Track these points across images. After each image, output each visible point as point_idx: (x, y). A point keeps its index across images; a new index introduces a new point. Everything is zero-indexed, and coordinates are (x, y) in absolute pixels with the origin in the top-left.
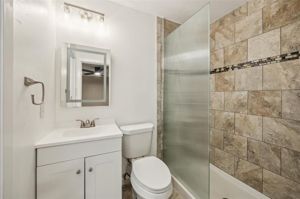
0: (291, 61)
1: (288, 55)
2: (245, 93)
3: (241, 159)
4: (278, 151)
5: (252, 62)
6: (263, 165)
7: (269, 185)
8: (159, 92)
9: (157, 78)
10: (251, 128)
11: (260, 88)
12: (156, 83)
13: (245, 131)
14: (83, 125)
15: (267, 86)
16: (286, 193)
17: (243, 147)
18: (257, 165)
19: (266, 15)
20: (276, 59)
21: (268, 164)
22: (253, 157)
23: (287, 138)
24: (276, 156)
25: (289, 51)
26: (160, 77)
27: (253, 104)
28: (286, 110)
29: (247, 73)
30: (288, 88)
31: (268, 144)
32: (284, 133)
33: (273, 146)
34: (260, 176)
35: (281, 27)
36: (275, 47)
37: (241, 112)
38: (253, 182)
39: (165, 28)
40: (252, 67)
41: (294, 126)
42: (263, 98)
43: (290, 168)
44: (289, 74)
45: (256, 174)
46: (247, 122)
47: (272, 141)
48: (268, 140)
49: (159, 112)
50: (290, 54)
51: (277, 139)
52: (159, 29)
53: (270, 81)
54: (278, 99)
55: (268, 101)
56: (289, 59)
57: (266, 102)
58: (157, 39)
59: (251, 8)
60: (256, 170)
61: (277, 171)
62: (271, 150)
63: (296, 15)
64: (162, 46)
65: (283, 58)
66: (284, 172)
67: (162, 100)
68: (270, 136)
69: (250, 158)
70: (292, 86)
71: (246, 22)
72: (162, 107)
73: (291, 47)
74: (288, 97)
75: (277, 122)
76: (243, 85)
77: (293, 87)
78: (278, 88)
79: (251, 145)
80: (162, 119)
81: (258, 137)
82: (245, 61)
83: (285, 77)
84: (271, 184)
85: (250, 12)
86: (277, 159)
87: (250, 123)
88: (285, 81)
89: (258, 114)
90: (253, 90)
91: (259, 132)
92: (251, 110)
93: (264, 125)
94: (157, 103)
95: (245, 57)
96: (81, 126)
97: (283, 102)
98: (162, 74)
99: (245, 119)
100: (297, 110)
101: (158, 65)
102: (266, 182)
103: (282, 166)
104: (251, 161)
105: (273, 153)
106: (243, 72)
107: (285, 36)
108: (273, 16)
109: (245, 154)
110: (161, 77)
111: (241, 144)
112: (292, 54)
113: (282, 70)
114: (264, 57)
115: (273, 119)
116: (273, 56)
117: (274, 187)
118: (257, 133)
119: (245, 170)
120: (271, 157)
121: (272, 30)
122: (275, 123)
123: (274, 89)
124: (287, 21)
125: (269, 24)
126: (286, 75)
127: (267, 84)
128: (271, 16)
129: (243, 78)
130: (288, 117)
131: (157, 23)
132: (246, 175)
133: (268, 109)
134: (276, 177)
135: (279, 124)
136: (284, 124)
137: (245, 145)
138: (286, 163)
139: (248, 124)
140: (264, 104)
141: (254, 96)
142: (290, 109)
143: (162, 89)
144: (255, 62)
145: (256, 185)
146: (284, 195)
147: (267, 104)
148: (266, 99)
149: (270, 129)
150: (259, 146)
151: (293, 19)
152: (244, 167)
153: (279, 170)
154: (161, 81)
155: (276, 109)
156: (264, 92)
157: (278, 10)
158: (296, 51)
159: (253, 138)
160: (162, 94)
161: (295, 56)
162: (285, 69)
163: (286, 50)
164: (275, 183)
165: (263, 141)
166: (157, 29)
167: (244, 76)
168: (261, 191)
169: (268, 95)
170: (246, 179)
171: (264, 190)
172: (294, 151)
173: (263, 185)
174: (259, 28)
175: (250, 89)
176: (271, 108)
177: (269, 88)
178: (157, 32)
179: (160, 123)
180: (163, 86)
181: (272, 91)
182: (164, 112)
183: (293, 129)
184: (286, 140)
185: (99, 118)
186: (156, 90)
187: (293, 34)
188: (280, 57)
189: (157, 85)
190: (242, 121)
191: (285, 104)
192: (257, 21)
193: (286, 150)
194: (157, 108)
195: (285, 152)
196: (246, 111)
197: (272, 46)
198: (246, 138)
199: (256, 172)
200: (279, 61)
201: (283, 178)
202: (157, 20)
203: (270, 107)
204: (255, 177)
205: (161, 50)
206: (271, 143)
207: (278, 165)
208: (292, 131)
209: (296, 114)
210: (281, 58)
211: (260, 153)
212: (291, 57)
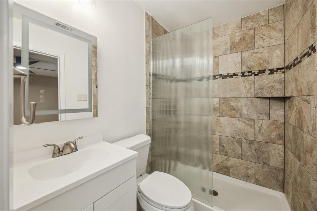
0: (248, 77)
1: (246, 72)
2: (217, 100)
3: (214, 154)
4: (239, 142)
5: (222, 75)
6: (230, 155)
7: (234, 169)
8: (148, 98)
9: (146, 81)
10: (222, 127)
11: (228, 96)
12: (145, 87)
13: (217, 130)
14: (59, 152)
15: (233, 94)
16: (245, 171)
17: (216, 143)
18: (226, 156)
19: (232, 40)
20: (239, 75)
21: (234, 153)
22: (224, 150)
23: (246, 132)
24: (238, 146)
25: (246, 70)
26: (148, 81)
27: (223, 108)
28: (245, 112)
29: (219, 83)
30: (246, 97)
31: (233, 138)
32: (244, 129)
33: (237, 139)
34: (228, 164)
35: (242, 52)
36: (238, 65)
37: (214, 115)
38: (224, 170)
39: (152, 28)
40: (222, 78)
41: (249, 123)
42: (230, 103)
43: (247, 153)
44: (246, 86)
45: (226, 163)
46: (219, 123)
47: (236, 135)
48: (234, 135)
49: (148, 120)
50: (247, 72)
51: (239, 133)
52: (148, 27)
53: (235, 91)
54: (240, 104)
55: (234, 106)
56: (246, 76)
57: (232, 106)
58: (146, 37)
59: (222, 32)
60: (226, 160)
61: (240, 157)
62: (235, 142)
63: (250, 45)
64: (150, 47)
65: (243, 74)
66: (244, 157)
67: (151, 106)
68: (235, 132)
69: (221, 151)
70: (248, 94)
71: (218, 42)
72: (151, 114)
73: (248, 68)
74: (246, 102)
75: (239, 121)
76: (216, 93)
77: (249, 96)
78: (240, 96)
79: (222, 141)
80: (151, 128)
81: (227, 134)
82: (217, 74)
83: (244, 88)
84: (236, 167)
85: (221, 35)
86: (239, 148)
87: (221, 124)
88: (244, 91)
89: (227, 116)
90: (223, 97)
91: (227, 130)
92: (222, 113)
93: (231, 124)
94: (146, 110)
95: (217, 70)
96: (54, 153)
97: (243, 106)
98: (150, 78)
99: (218, 121)
100: (251, 111)
101: (146, 67)
102: (232, 167)
103: (242, 152)
104: (222, 153)
105: (237, 144)
106: (216, 82)
107: (244, 59)
108: (237, 42)
109: (217, 149)
110: (150, 81)
111: (214, 141)
112: (249, 72)
113: (242, 83)
114: (231, 72)
115: (237, 119)
116: (237, 72)
117: (238, 169)
118: (226, 131)
119: (218, 162)
120: (236, 147)
121: (236, 52)
122: (238, 122)
123: (237, 97)
124: (245, 48)
125: (234, 48)
126: (245, 87)
127: (233, 93)
128: (235, 42)
129: (216, 87)
130: (246, 116)
131: (146, 19)
132: (218, 165)
133: (233, 111)
134: (239, 162)
135: (241, 122)
136: (244, 122)
137: (217, 142)
138: (245, 149)
139: (219, 124)
140: (231, 108)
141: (224, 102)
142: (247, 111)
143: (150, 95)
144: (224, 75)
145: (226, 172)
146: (244, 172)
147: (233, 108)
148: (232, 104)
149: (235, 126)
150: (228, 141)
151: (249, 48)
152: (217, 160)
153: (240, 156)
154: (149, 85)
155: (239, 112)
156: (230, 99)
157: (240, 39)
158: (251, 71)
159: (223, 135)
160: (151, 100)
161: (250, 74)
162: (244, 83)
163: (244, 69)
164: (238, 166)
165: (230, 136)
166: (146, 26)
167: (216, 86)
168: (229, 175)
169: (233, 101)
170: (218, 169)
171: (231, 174)
172: (249, 140)
173: (230, 170)
174: (227, 48)
175: (221, 96)
176: (236, 111)
177: (234, 96)
178: (146, 30)
179: (149, 133)
180: (151, 92)
181: (236, 98)
182: (153, 120)
183: (249, 125)
184: (245, 133)
185: (83, 137)
186: (145, 96)
187: (249, 59)
188: (241, 73)
189: (146, 90)
190: (215, 122)
191: (244, 108)
192: (226, 43)
193: (245, 140)
194: (146, 117)
195: (244, 142)
196: (218, 114)
197: (236, 64)
198: (218, 136)
199: (226, 161)
200: (240, 76)
201: (243, 161)
202: (146, 16)
203: (234, 110)
204: (225, 165)
205: (149, 51)
206: (235, 137)
207: (240, 152)
208: (248, 126)
209: (250, 114)
210: (241, 75)
211: (229, 146)
212: (247, 74)
